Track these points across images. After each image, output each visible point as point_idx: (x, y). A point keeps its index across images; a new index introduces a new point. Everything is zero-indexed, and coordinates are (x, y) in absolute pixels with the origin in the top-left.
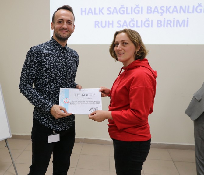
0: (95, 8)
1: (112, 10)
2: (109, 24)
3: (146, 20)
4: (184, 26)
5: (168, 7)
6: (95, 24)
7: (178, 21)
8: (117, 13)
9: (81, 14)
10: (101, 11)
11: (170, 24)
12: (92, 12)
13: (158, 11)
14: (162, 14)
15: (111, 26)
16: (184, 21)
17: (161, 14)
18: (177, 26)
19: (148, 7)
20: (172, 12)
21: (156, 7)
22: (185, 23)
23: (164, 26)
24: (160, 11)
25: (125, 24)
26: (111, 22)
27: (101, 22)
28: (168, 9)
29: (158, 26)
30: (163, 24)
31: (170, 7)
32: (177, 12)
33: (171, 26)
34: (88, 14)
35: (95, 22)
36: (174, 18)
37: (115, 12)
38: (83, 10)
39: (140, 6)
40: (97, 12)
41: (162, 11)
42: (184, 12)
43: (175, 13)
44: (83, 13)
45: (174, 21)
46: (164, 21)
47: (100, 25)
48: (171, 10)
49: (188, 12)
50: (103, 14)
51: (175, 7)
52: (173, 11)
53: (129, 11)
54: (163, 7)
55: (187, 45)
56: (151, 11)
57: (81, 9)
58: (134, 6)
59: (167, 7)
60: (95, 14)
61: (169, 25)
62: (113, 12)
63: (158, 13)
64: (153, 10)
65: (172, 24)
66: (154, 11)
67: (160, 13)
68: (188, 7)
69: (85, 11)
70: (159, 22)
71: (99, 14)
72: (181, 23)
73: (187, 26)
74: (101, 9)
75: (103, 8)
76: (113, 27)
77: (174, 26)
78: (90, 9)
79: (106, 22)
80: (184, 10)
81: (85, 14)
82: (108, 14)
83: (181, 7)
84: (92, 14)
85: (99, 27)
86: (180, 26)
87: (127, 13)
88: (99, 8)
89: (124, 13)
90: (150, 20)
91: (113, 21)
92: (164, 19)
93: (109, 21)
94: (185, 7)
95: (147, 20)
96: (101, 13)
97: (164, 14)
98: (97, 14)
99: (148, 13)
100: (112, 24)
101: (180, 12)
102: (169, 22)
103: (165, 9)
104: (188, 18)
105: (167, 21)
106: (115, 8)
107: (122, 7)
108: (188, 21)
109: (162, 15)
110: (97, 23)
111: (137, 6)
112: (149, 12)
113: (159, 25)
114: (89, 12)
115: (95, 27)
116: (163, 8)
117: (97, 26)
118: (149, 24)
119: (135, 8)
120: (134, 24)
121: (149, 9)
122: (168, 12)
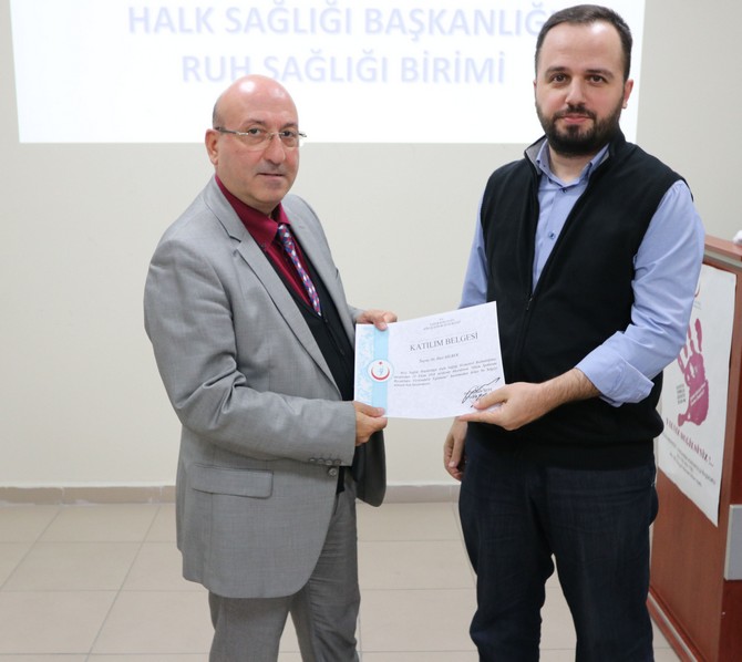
0: (181, 11)
1: (243, 17)
2: (234, 68)
3: (363, 55)
4: (491, 80)
5: (436, 13)
6: (186, 69)
7: (470, 61)
8: (263, 30)
9: (132, 29)
10: (202, 18)
11: (443, 71)
12: (170, 24)
13: (401, 26)
14: (416, 35)
16: (489, 61)
17: (413, 36)
18: (467, 79)
19: (368, 11)
20: (451, 31)
21: (396, 12)
22: (493, 70)
23: (425, 80)
24: (410, 25)
25: (292, 69)
26: (241, 62)
27: (207, 59)
28: (435, 20)
29: (404, 79)
30: (420, 69)
31: (443, 12)
32: (467, 32)
33: (448, 80)
34: (156, 30)
35: (186, 59)
36: (458, 53)
37: (254, 25)
38: (139, 13)
39: (342, 7)
40: (190, 22)
41: (416, 27)
42: (490, 31)
43: (459, 33)
44: (140, 26)
45: (457, 61)
46: (426, 60)
47: (201, 71)
48: (446, 22)
49: (502, 32)
50: (210, 30)
51: (460, 13)
52: (454, 26)
53: (305, 23)
54: (421, 11)
56: (380, 25)
57: (131, 10)
58: (321, 7)
59: (431, 12)
60: (182, 29)
61: (441, 76)
62: (249, 24)
63: (404, 32)
64: (385, 21)
65: (451, 73)
66: (390, 25)
67: (412, 32)
68: (502, 13)
69: (145, 19)
70: (409, 64)
71: (199, 29)
72: (479, 69)
73: (501, 79)
74: (203, 12)
75: (210, 10)
77: (457, 79)
78: (164, 10)
79: (223, 59)
80: (490, 23)
81: (147, 29)
82: (228, 30)
83: (478, 14)
84: (173, 30)
85: (198, 78)
86: (479, 78)
87: (297, 30)
88: (198, 10)
89: (285, 30)
90: (378, 56)
91: (247, 60)
92: (426, 52)
93: (233, 59)
94: (492, 12)
95: (369, 56)
96: (203, 27)
97: (425, 36)
98: (190, 31)
99: (368, 31)
100: (247, 68)
101: (476, 32)
102: (441, 65)
103: (424, 18)
104: (502, 53)
105: (436, 60)
106: (254, 11)
107: (280, 6)
108: (501, 61)
109: (416, 39)
110: (191, 64)
111: (332, 7)
113: (410, 75)
114: (159, 24)
115: (186, 78)
116: (418, 16)
117: (191, 75)
118: (373, 71)
119: (325, 13)
120: (322, 71)
121: (374, 16)
122: (436, 29)
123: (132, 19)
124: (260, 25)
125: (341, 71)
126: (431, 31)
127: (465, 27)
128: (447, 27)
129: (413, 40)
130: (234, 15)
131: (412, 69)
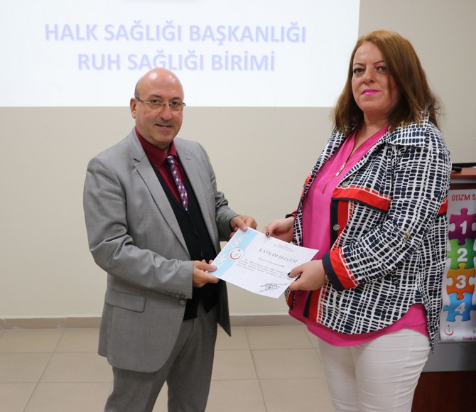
0: (77, 27)
1: (115, 31)
2: (110, 61)
3: (188, 54)
4: (266, 69)
5: (233, 29)
6: (80, 62)
7: (253, 57)
8: (127, 39)
9: (47, 38)
10: (91, 31)
11: (237, 63)
12: (71, 35)
13: (212, 36)
14: (221, 42)
15: (114, 66)
16: (265, 57)
17: (219, 42)
18: (252, 68)
19: (192, 27)
20: (242, 40)
21: (208, 28)
22: (267, 63)
23: (227, 68)
24: (217, 35)
25: (145, 62)
26: (114, 58)
27: (94, 56)
28: (232, 32)
29: (214, 68)
30: (223, 62)
31: (237, 28)
32: (252, 40)
33: (240, 68)
34: (62, 38)
35: (80, 56)
36: (246, 52)
37: (122, 36)
38: (52, 28)
39: (175, 24)
40: (83, 33)
41: (220, 37)
42: (266, 39)
43: (247, 40)
44: (52, 36)
45: (246, 57)
46: (227, 57)
47: (90, 63)
48: (239, 34)
49: (273, 40)
50: (95, 38)
51: (247, 28)
52: (243, 36)
53: (153, 34)
54: (223, 27)
55: (275, 109)
56: (199, 36)
57: (47, 26)
58: (163, 24)
59: (230, 27)
60: (79, 38)
61: (236, 66)
62: (119, 35)
63: (213, 39)
64: (202, 33)
65: (242, 64)
66: (205, 36)
67: (218, 39)
68: (273, 28)
69: (56, 32)
70: (217, 59)
71: (88, 38)
72: (259, 62)
73: (272, 68)
74: (91, 27)
75: (95, 26)
76: (118, 68)
77: (246, 68)
78: (67, 27)
79: (103, 56)
80: (265, 34)
81: (56, 38)
82: (106, 39)
83: (258, 29)
84: (72, 38)
85: (88, 67)
86: (259, 68)
87: (148, 38)
88: (88, 26)
89: (141, 39)
90: (198, 54)
91: (118, 56)
92: (227, 52)
93: (109, 56)
94: (267, 28)
95: (192, 54)
96: (91, 37)
97: (226, 42)
98: (83, 39)
99: (192, 39)
100: (118, 61)
101: (257, 40)
102: (236, 60)
103: (226, 31)
104: (273, 53)
105: (233, 57)
106: (122, 27)
107: (137, 24)
108: (273, 57)
109: (220, 44)
110: (84, 59)
111: (170, 24)
112: (195, 36)
113: (217, 66)
114: (64, 35)
115: (80, 68)
116: (222, 30)
117: (84, 66)
118: (195, 63)
119: (165, 28)
120: (164, 63)
121: (195, 30)
122: (233, 38)
123: (48, 32)
124: (125, 35)
125: (175, 63)
126: (230, 40)
127: (250, 37)
128: (239, 37)
130: (110, 29)
131: (219, 62)
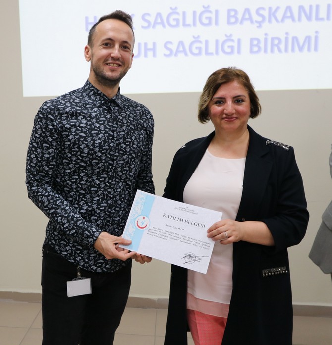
1: (152, 19)
2: (146, 49)
3: (225, 38)
4: (309, 49)
5: (273, 10)
7: (295, 39)
8: (164, 26)
11: (277, 45)
13: (251, 19)
14: (260, 24)
15: (150, 53)
16: (308, 38)
17: (258, 25)
18: (293, 50)
19: (229, 11)
20: (283, 20)
21: (247, 10)
22: (311, 43)
23: (265, 51)
24: (256, 18)
25: (181, 49)
26: (150, 46)
28: (272, 14)
29: (251, 51)
30: (262, 45)
31: (278, 8)
32: (293, 20)
33: (280, 50)
36: (287, 33)
37: (159, 23)
38: (91, 20)
39: (212, 9)
41: (260, 19)
42: (309, 18)
43: (288, 21)
45: (287, 39)
46: (266, 40)
48: (279, 15)
49: (317, 19)
51: (289, 8)
52: (284, 17)
53: (189, 20)
54: (263, 9)
55: (317, 91)
56: (237, 19)
57: (86, 19)
58: (199, 10)
59: (270, 9)
61: (276, 49)
62: (155, 23)
63: (252, 22)
64: (240, 16)
65: (283, 46)
66: (243, 19)
67: (256, 22)
68: (317, 7)
70: (255, 42)
72: (301, 42)
73: (316, 49)
76: (154, 55)
77: (286, 50)
80: (309, 14)
82: (143, 27)
83: (301, 8)
86: (301, 49)
87: (185, 25)
89: (177, 25)
90: (235, 38)
91: (154, 44)
92: (266, 34)
93: (146, 44)
94: (311, 7)
95: (229, 38)
97: (266, 24)
99: (229, 23)
100: (154, 49)
101: (300, 20)
102: (276, 42)
103: (265, 13)
104: (317, 32)
105: (273, 39)
106: (159, 15)
107: (174, 11)
108: (316, 38)
109: (260, 26)
111: (207, 10)
112: (233, 20)
116: (261, 12)
118: (232, 47)
119: (202, 13)
120: (200, 48)
121: (233, 13)
122: (273, 19)
123: (87, 24)
124: (162, 23)
125: (212, 48)
126: (270, 21)
127: (292, 17)
128: (280, 19)
129: (258, 27)
130: (147, 18)
131: (257, 45)
